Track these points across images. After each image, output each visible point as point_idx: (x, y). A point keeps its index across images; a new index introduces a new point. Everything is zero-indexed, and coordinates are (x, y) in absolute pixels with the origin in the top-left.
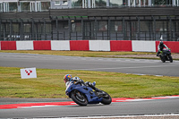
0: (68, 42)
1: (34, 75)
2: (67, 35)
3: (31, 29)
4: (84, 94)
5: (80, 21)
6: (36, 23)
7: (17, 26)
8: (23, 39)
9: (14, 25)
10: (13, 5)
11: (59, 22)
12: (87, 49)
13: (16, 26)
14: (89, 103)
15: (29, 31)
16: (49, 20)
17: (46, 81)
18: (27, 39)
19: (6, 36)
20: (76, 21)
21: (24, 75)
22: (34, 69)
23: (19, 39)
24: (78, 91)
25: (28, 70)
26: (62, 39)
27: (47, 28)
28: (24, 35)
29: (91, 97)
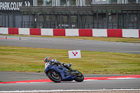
0: (106, 30)
1: (79, 56)
2: (105, 24)
3: (77, 20)
4: (59, 73)
5: (115, 14)
6: (81, 15)
7: (67, 17)
8: (71, 28)
9: (64, 17)
10: (63, 1)
11: (99, 14)
12: (121, 36)
13: (65, 18)
14: (62, 80)
15: (75, 21)
16: (91, 13)
17: (89, 61)
18: (74, 28)
19: (58, 25)
20: (113, 14)
21: (71, 56)
22: (79, 51)
23: (67, 28)
24: (54, 70)
25: (74, 51)
26: (101, 28)
27: (90, 19)
28: (71, 24)
29: (65, 76)
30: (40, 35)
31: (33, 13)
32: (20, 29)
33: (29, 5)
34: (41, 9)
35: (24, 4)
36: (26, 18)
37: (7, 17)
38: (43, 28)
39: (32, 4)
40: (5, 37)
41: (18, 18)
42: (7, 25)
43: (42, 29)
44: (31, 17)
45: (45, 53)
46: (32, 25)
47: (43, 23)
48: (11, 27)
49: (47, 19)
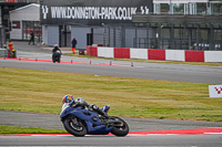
4: (83, 121)
7: (206, 32)
8: (213, 49)
9: (203, 31)
10: (201, 6)
13: (204, 33)
15: (220, 39)
18: (218, 49)
19: (192, 44)
23: (207, 49)
28: (214, 44)
29: (94, 126)
30: (164, 59)
31: (153, 25)
32: (132, 50)
33: (147, 12)
34: (166, 19)
35: (139, 10)
36: (142, 33)
37: (112, 30)
38: (169, 48)
39: (151, 10)
40: (108, 62)
41: (130, 33)
42: (112, 43)
43: (167, 51)
44: (150, 31)
45: (171, 88)
46: (152, 43)
47: (170, 41)
48: (119, 47)
49: (176, 35)
